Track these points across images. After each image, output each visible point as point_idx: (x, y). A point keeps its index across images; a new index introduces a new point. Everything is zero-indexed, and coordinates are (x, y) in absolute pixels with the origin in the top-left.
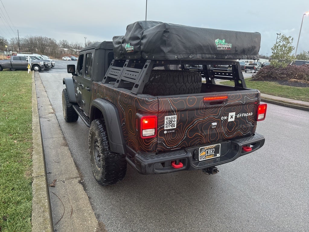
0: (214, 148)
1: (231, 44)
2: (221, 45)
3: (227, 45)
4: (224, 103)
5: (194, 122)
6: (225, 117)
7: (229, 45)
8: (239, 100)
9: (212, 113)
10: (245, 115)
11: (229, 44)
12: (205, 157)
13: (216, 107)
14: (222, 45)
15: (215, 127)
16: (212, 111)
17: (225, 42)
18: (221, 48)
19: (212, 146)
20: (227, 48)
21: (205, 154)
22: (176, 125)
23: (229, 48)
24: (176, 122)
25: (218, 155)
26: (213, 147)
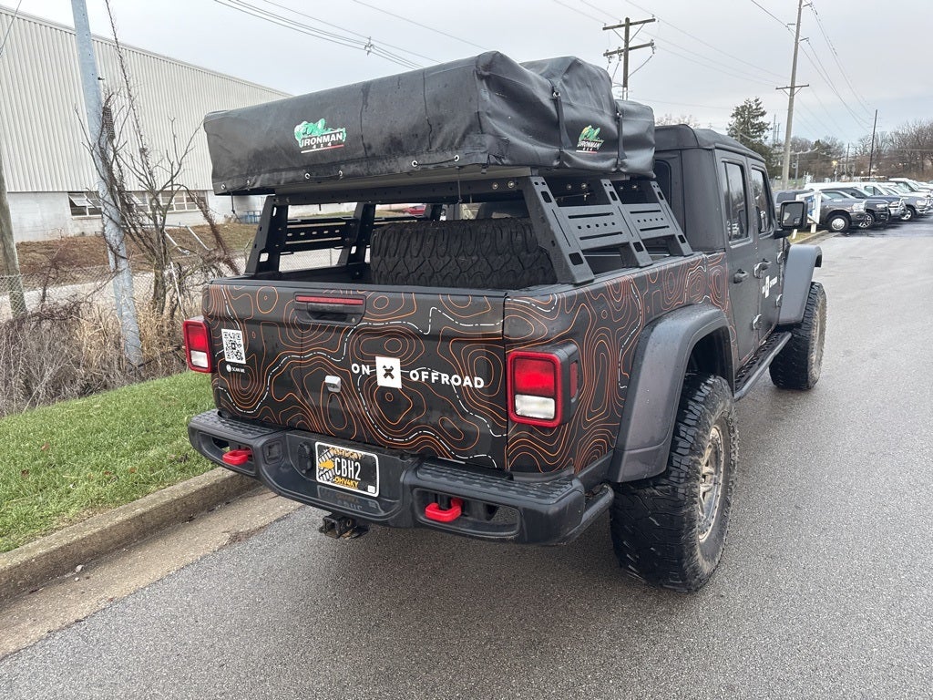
0: (357, 460)
1: (344, 130)
2: (310, 138)
3: (330, 135)
4: (353, 320)
5: (280, 359)
6: (363, 366)
7: (335, 134)
8: (408, 319)
9: (322, 345)
10: (445, 378)
11: (338, 131)
12: (334, 477)
13: (331, 329)
14: (316, 137)
15: (338, 390)
16: (322, 338)
17: (326, 127)
18: (311, 147)
19: (351, 451)
20: (330, 144)
21: (334, 468)
22: (243, 356)
23: (339, 142)
24: (242, 348)
25: (372, 491)
26: (355, 456)
